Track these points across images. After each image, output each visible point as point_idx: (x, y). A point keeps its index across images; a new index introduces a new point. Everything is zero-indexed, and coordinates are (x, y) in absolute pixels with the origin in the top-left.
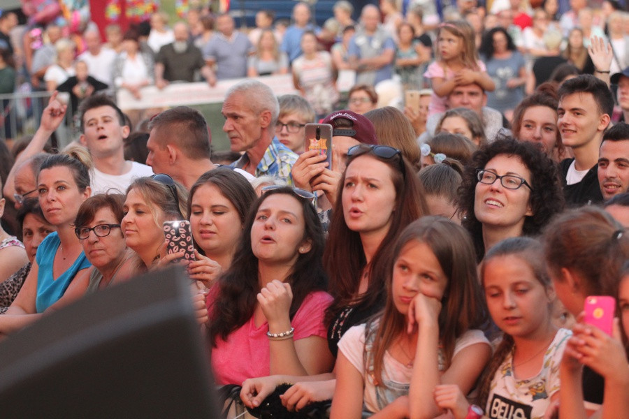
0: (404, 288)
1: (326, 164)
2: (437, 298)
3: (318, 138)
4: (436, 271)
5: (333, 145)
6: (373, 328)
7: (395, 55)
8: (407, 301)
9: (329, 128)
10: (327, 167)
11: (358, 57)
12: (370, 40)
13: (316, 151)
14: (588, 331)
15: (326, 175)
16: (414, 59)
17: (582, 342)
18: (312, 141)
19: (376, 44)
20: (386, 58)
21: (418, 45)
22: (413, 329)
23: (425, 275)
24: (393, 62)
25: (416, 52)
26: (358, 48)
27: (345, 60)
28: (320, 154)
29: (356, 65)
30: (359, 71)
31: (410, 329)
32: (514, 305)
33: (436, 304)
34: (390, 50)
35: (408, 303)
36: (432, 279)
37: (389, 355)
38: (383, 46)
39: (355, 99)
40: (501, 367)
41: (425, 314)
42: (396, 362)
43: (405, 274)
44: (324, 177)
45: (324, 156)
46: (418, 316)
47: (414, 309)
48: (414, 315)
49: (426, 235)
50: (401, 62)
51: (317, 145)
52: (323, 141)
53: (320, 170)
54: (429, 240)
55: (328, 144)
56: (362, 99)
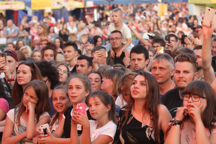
0: (26, 100)
1: (5, 64)
2: (35, 104)
3: (3, 57)
4: (35, 96)
5: (7, 59)
6: (17, 110)
7: (18, 34)
8: (27, 103)
9: (6, 54)
10: (5, 65)
11: (8, 34)
12: (11, 29)
13: (2, 60)
14: (78, 113)
15: (5, 67)
16: (23, 35)
17: (76, 116)
18: (1, 57)
19: (13, 31)
20: (15, 35)
21: (25, 31)
22: (27, 111)
23: (32, 97)
24: (17, 36)
25: (24, 33)
26: (7, 32)
27: (4, 35)
28: (3, 61)
29: (7, 36)
30: (8, 38)
31: (26, 111)
32: (60, 102)
33: (34, 105)
34: (17, 33)
35: (27, 104)
36: (33, 98)
37: (21, 117)
38: (15, 31)
39: (9, 47)
40: (55, 122)
41: (31, 108)
42: (23, 120)
43: (27, 96)
44: (4, 68)
45: (4, 62)
46: (29, 108)
47: (28, 106)
48: (28, 108)
49: (33, 86)
50: (20, 36)
51: (2, 59)
52: (4, 58)
53: (3, 66)
54: (34, 87)
55: (6, 58)
56: (11, 47)
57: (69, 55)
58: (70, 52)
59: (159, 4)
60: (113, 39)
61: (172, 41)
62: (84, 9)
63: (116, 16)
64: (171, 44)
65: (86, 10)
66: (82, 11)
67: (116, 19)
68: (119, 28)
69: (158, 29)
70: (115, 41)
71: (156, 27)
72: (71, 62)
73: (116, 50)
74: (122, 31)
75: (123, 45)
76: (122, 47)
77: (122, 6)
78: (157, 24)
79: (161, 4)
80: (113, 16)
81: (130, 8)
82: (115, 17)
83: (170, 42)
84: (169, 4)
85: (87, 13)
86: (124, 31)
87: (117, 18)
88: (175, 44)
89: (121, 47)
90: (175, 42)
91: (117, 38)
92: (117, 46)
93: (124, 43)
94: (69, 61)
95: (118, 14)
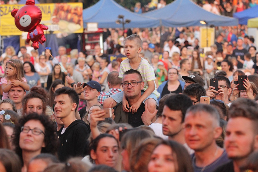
57: (61, 108)
58: (63, 104)
59: (201, 28)
60: (127, 83)
61: (221, 86)
62: (83, 35)
63: (131, 47)
64: (220, 92)
65: (86, 37)
66: (80, 38)
67: (131, 51)
68: (135, 65)
69: (200, 67)
70: (130, 86)
71: (196, 64)
72: (65, 119)
73: (132, 100)
74: (140, 70)
75: (142, 93)
76: (142, 95)
77: (142, 30)
78: (198, 58)
79: (205, 28)
80: (126, 47)
81: (157, 34)
82: (129, 48)
83: (219, 89)
84: (217, 29)
85: (87, 42)
86: (143, 71)
87: (133, 49)
88: (226, 92)
89: (140, 95)
90: (226, 89)
91: (133, 82)
92: (132, 94)
93: (145, 89)
94: (62, 118)
95: (134, 43)
